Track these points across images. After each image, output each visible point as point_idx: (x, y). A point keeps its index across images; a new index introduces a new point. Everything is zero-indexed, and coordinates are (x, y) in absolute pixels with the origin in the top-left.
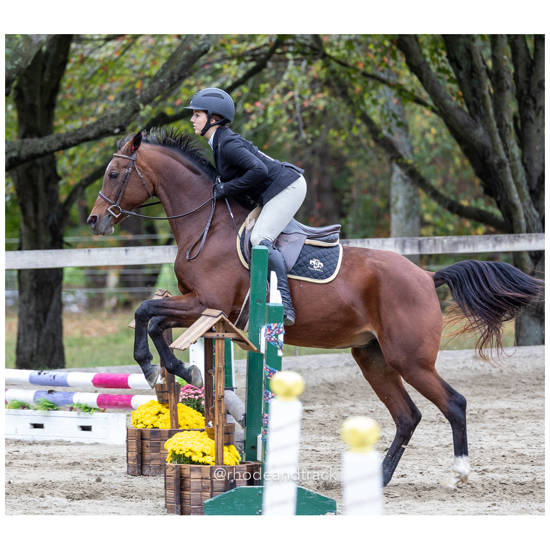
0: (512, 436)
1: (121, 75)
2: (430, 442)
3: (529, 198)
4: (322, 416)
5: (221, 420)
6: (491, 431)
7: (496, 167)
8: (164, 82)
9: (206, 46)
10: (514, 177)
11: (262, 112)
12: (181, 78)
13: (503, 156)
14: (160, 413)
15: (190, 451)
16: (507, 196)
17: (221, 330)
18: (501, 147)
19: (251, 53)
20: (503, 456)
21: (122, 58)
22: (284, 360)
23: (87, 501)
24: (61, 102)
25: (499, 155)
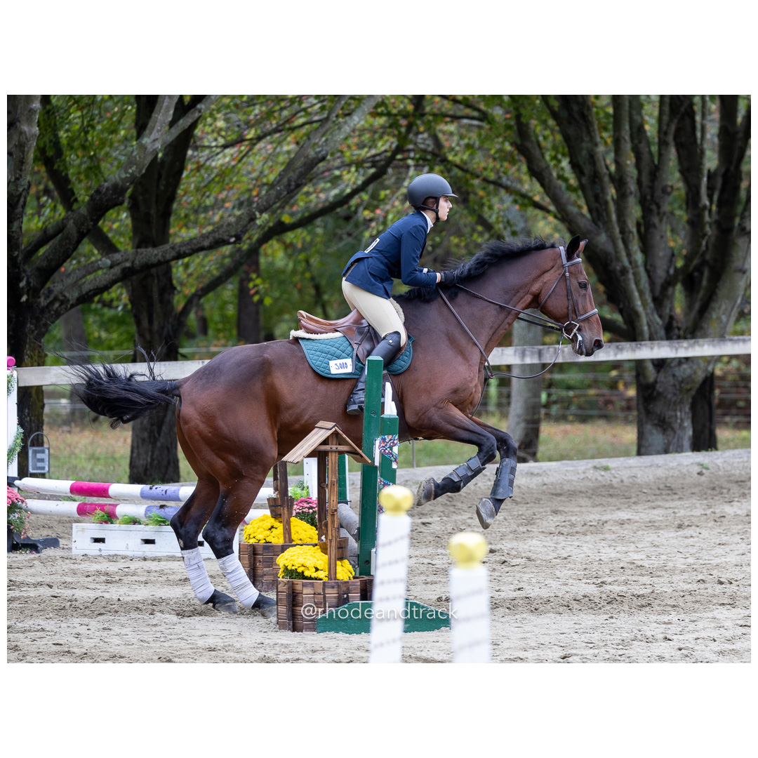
0: (632, 547)
1: (237, 182)
2: (548, 554)
3: (652, 305)
4: (438, 528)
5: (334, 535)
6: (610, 543)
7: (619, 274)
8: (281, 190)
9: (324, 152)
10: (637, 283)
11: (381, 219)
12: (299, 186)
13: (626, 263)
14: (272, 527)
15: (303, 566)
16: (629, 303)
17: (334, 442)
18: (623, 254)
19: (370, 160)
20: (622, 568)
21: (240, 165)
22: (399, 473)
23: (198, 618)
24: (176, 209)
25: (622, 262)
